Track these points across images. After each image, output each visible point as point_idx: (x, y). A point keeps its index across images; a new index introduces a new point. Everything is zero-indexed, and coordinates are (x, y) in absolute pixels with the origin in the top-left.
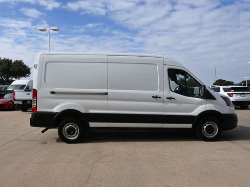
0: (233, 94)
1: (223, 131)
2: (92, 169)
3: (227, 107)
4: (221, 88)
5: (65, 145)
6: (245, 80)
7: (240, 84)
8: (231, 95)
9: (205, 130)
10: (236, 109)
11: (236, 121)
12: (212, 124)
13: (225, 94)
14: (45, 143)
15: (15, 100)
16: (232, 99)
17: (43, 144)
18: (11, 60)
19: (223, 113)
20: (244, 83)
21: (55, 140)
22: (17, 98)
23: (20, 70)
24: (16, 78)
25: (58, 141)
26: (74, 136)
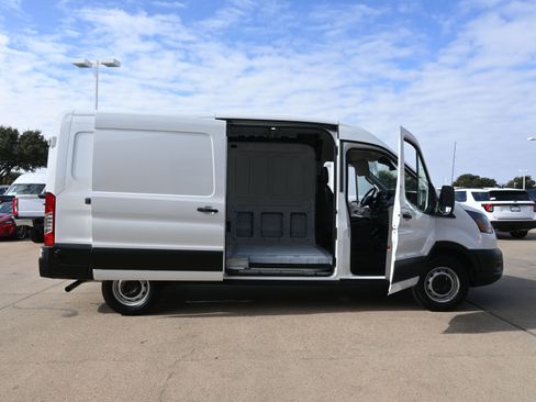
0: (493, 205)
1: (471, 289)
2: (170, 377)
3: (481, 235)
4: (469, 192)
5: (116, 319)
6: (520, 176)
7: (510, 185)
8: (488, 208)
9: (430, 286)
10: (499, 237)
11: (500, 264)
12: (447, 272)
13: (477, 206)
14: (75, 314)
15: (17, 217)
16: (491, 217)
17: (69, 316)
18: (16, 131)
19: (470, 248)
20: (519, 181)
21: (97, 307)
22: (21, 212)
23: (35, 152)
24: (27, 169)
25: (102, 309)
26: (137, 300)
